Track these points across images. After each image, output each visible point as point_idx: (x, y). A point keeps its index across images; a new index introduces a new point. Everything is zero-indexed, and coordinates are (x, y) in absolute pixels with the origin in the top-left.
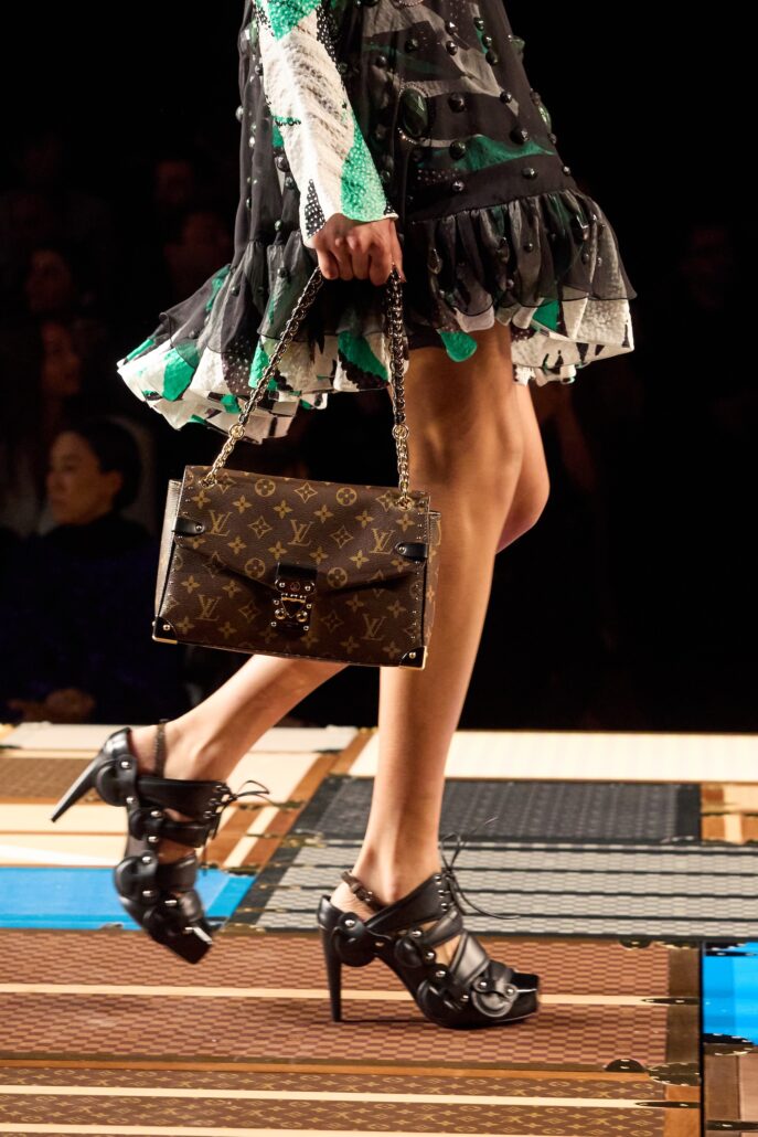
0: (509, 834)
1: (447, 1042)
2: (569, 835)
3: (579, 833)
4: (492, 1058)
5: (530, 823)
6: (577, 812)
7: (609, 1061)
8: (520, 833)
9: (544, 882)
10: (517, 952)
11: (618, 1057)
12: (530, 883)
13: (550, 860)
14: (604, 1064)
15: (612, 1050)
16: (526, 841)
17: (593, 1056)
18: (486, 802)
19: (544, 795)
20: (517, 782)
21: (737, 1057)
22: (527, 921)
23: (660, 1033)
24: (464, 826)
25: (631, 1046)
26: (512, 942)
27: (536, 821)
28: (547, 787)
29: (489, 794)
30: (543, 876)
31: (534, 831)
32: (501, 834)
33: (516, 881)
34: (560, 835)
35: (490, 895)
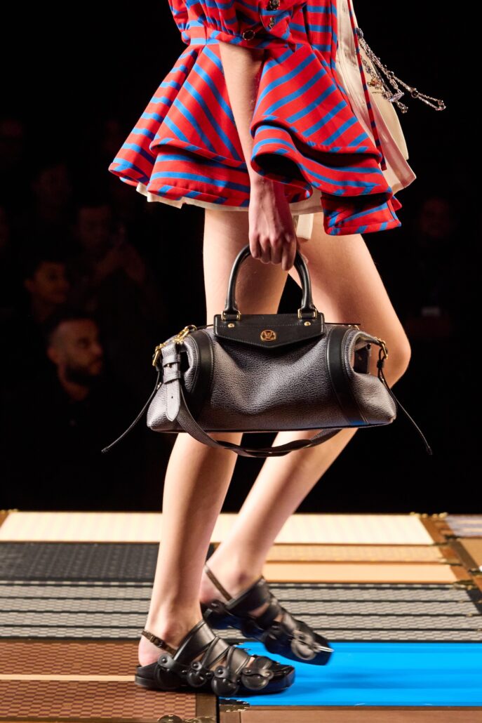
0: (96, 576)
1: (60, 706)
2: (133, 577)
3: (139, 576)
4: (89, 715)
5: (108, 570)
6: (138, 563)
7: (162, 716)
8: (103, 575)
9: (118, 606)
10: (103, 650)
11: (166, 714)
12: (110, 606)
13: (121, 593)
14: (157, 718)
15: (162, 709)
16: (107, 581)
17: (152, 714)
18: (81, 557)
19: (118, 552)
20: (100, 544)
21: (240, 712)
22: (108, 631)
23: (192, 699)
24: (67, 571)
25: (174, 707)
26: (98, 644)
27: (112, 568)
28: (119, 547)
29: (82, 552)
30: (118, 602)
31: (111, 574)
32: (91, 576)
33: (101, 606)
34: (127, 577)
35: (84, 614)
